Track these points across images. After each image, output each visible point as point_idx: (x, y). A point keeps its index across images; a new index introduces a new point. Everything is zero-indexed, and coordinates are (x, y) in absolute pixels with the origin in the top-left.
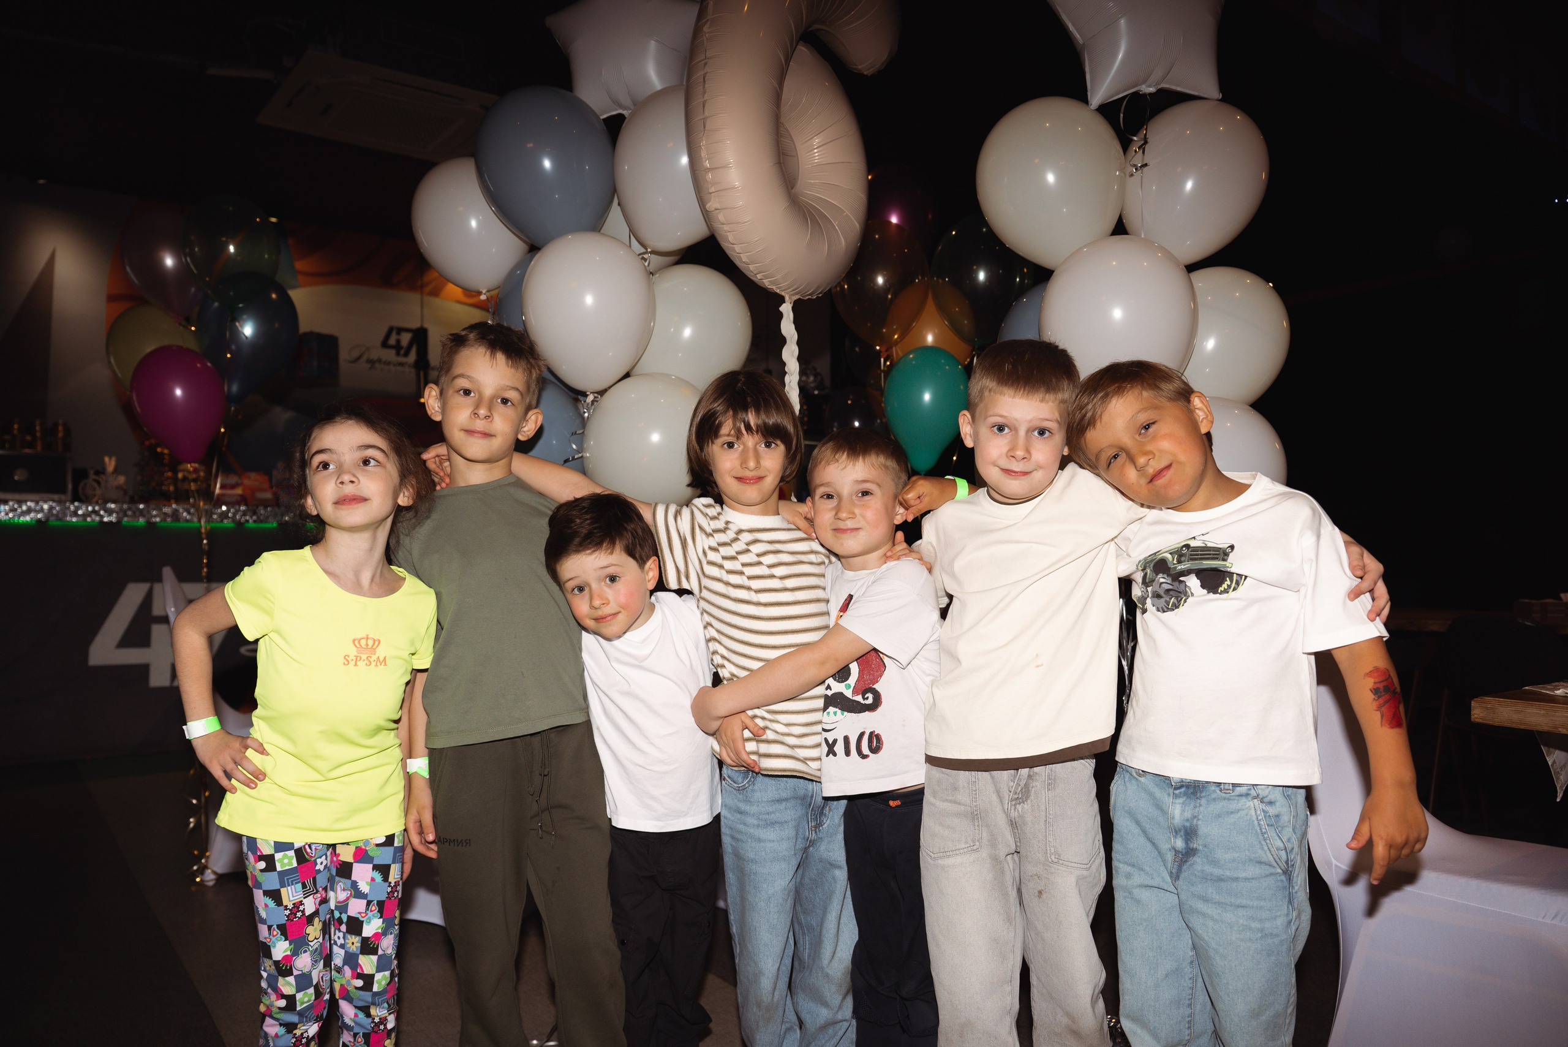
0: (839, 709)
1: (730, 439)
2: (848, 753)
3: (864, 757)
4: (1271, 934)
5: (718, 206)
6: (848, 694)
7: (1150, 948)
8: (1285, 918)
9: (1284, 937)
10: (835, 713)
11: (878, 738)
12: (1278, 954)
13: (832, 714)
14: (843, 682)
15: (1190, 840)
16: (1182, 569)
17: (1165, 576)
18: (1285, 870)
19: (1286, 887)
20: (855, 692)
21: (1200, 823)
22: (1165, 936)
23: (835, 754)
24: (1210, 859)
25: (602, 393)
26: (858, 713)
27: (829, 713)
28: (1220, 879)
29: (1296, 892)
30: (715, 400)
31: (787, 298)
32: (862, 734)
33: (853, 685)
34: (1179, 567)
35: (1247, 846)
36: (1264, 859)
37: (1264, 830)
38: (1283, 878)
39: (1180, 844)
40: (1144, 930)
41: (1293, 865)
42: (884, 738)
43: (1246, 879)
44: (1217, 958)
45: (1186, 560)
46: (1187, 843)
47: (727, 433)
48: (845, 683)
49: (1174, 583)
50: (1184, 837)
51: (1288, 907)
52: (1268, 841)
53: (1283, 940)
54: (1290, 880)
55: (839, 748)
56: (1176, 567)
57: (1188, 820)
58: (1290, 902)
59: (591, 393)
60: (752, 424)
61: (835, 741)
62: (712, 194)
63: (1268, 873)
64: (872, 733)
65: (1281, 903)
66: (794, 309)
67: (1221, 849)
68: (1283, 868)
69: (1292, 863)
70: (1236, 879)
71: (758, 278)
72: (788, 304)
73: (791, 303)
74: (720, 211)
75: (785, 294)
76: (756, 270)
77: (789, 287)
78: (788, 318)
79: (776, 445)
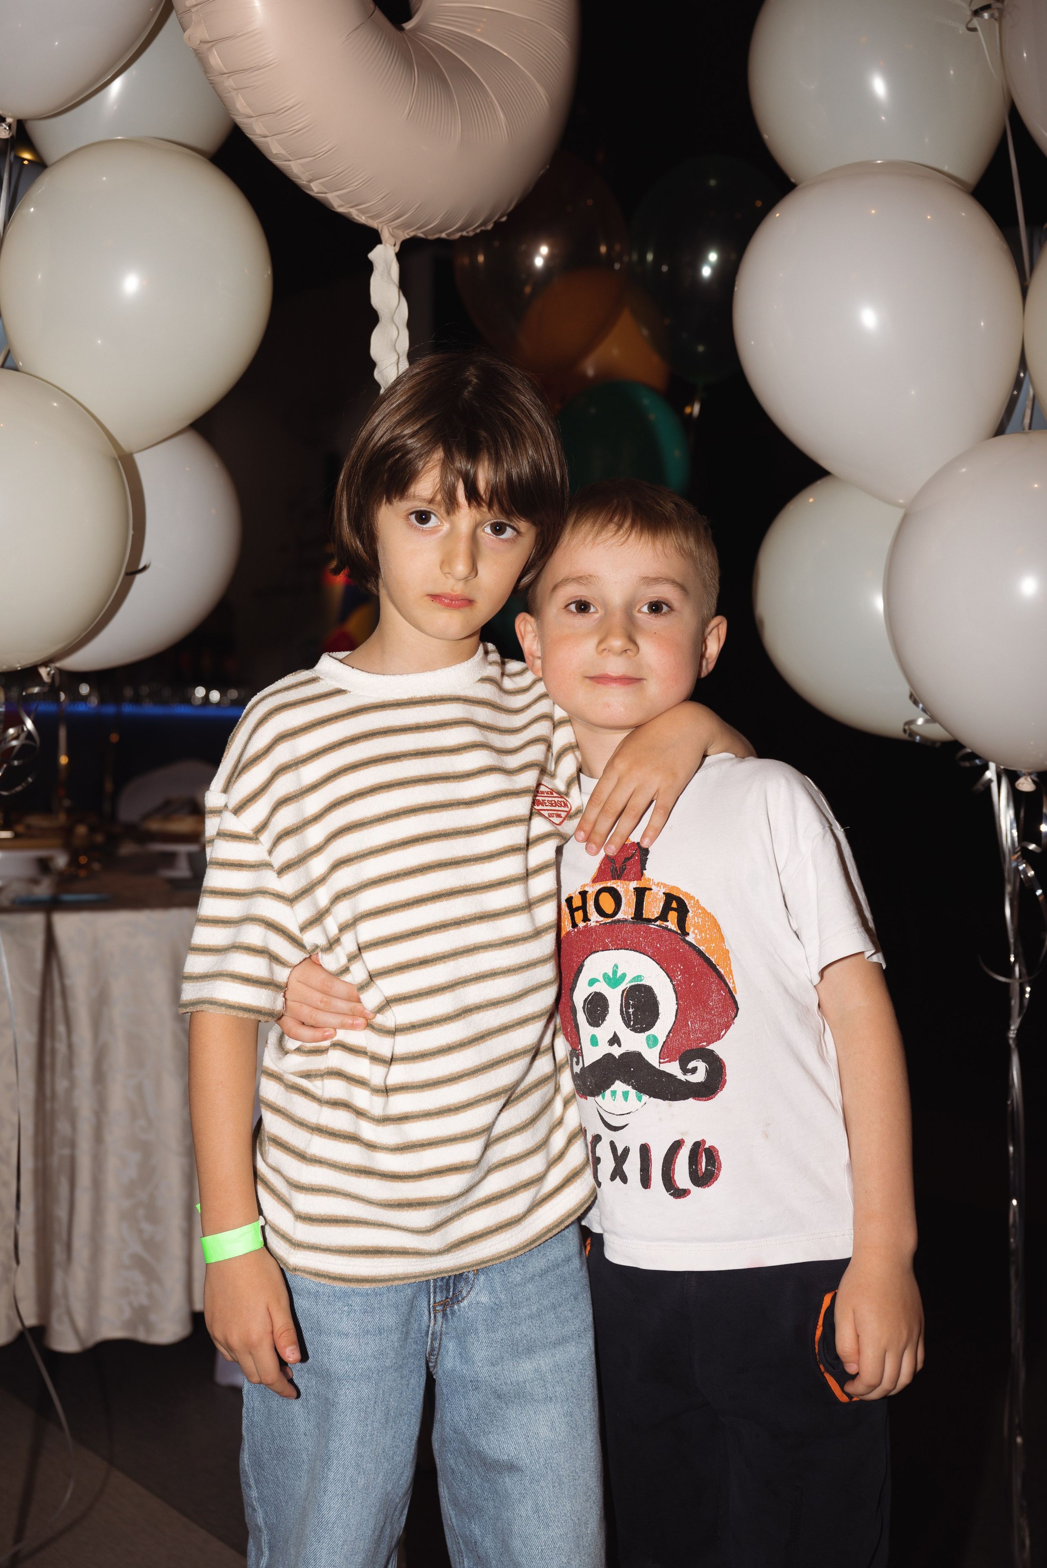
0: (634, 1088)
1: (424, 507)
2: (646, 1182)
3: (680, 1194)
5: (207, 36)
6: (652, 1056)
10: (626, 1095)
11: (712, 1155)
13: (619, 1094)
14: (642, 1030)
20: (666, 1054)
23: (624, 1180)
26: (670, 1100)
27: (614, 1093)
30: (402, 422)
31: (385, 235)
32: (677, 1146)
33: (662, 1039)
42: (723, 1156)
47: (430, 497)
48: (647, 1033)
55: (632, 1166)
60: (482, 485)
61: (626, 1151)
64: (697, 1145)
66: (400, 256)
71: (316, 189)
72: (388, 245)
73: (395, 245)
74: (212, 46)
75: (380, 225)
76: (304, 173)
77: (386, 212)
78: (386, 274)
79: (515, 533)
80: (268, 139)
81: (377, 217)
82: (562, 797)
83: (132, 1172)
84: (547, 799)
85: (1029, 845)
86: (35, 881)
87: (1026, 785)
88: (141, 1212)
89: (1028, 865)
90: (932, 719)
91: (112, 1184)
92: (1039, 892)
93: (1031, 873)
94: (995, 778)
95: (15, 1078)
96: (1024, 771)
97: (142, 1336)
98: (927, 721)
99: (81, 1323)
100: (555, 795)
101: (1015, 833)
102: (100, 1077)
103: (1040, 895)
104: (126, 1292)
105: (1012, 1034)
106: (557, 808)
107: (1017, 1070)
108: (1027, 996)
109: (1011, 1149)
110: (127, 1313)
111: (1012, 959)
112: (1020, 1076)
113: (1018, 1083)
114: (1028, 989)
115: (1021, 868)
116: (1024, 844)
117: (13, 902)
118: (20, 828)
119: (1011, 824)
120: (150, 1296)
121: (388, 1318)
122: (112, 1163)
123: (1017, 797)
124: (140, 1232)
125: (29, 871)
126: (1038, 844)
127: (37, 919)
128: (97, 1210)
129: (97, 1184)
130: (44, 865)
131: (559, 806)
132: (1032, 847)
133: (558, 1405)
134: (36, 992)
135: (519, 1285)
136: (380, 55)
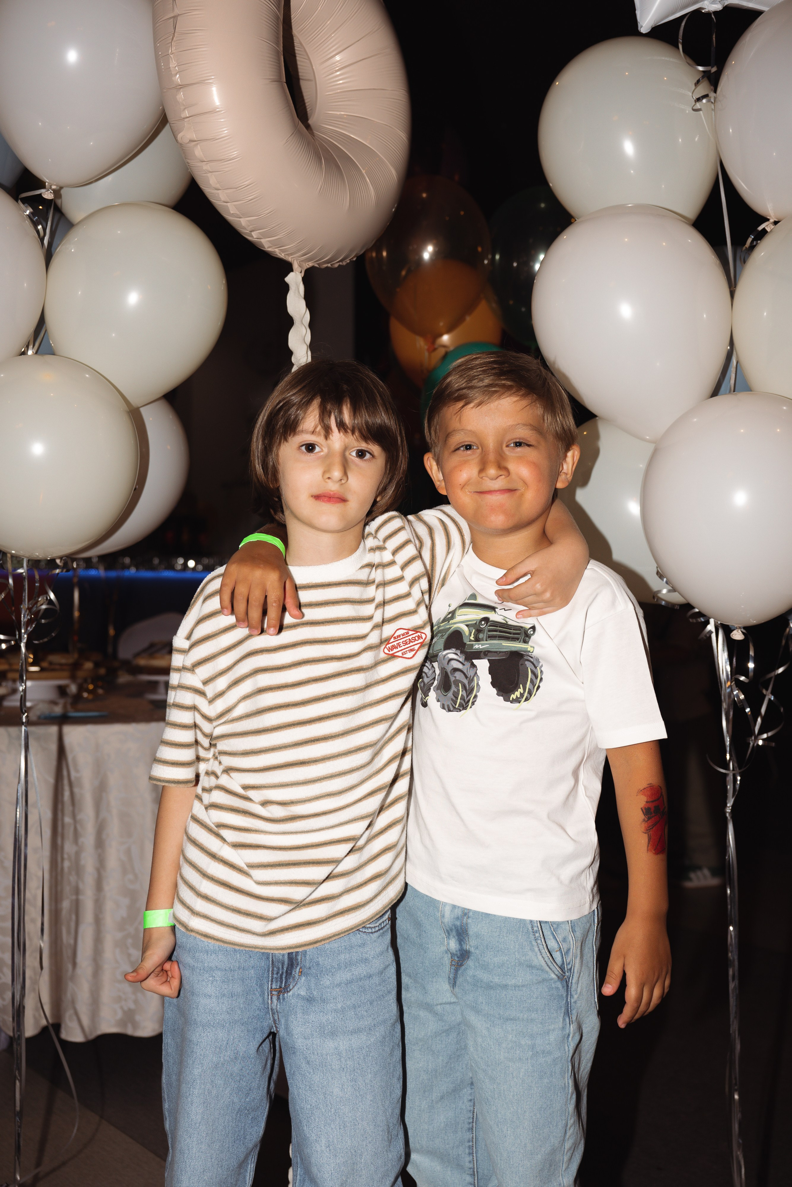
1: (310, 439)
4: (543, 1052)
5: (194, 137)
7: (424, 1071)
8: (560, 1032)
9: (557, 1054)
12: (551, 1075)
15: (463, 941)
16: (479, 648)
17: (458, 652)
18: (559, 975)
19: (562, 995)
21: (470, 921)
22: (441, 1058)
24: (481, 963)
28: (489, 987)
29: (575, 1002)
31: (295, 266)
34: (477, 646)
35: (517, 946)
36: (535, 962)
37: (535, 929)
38: (559, 985)
39: (453, 945)
40: (420, 1050)
41: (570, 969)
43: (516, 986)
44: (487, 1081)
45: (485, 639)
46: (460, 944)
49: (466, 663)
50: (457, 938)
51: (564, 1020)
52: (539, 941)
53: (557, 1058)
54: (567, 987)
56: (472, 645)
57: (458, 918)
58: (567, 1013)
62: (186, 120)
63: (540, 979)
65: (555, 1015)
66: (305, 279)
67: (490, 952)
68: (557, 973)
69: (569, 967)
70: (505, 987)
71: (254, 237)
72: (297, 273)
73: (301, 272)
74: (197, 144)
75: (293, 259)
76: (249, 226)
77: (298, 251)
78: (297, 292)
79: (371, 456)
80: (228, 204)
81: (291, 254)
83: (123, 912)
85: (740, 677)
86: (54, 703)
87: (737, 635)
88: (130, 941)
89: (740, 691)
90: (674, 590)
91: (109, 921)
92: (748, 710)
93: (742, 697)
94: (713, 630)
95: (41, 844)
96: (736, 626)
97: (130, 1031)
98: (669, 591)
99: (86, 1021)
101: (729, 668)
102: (100, 844)
103: (748, 712)
104: (119, 999)
105: (728, 810)
107: (731, 835)
108: (738, 782)
109: (729, 892)
110: (120, 1015)
111: (728, 757)
112: (734, 840)
113: (733, 844)
114: (739, 778)
115: (735, 693)
116: (737, 676)
117: (39, 717)
118: (45, 664)
119: (726, 662)
120: (136, 1002)
122: (109, 906)
123: (730, 643)
124: (129, 955)
125: (52, 695)
126: (747, 676)
127: (53, 729)
128: (98, 940)
129: (98, 921)
130: (62, 691)
132: (742, 678)
134: (51, 780)
136: (304, 153)
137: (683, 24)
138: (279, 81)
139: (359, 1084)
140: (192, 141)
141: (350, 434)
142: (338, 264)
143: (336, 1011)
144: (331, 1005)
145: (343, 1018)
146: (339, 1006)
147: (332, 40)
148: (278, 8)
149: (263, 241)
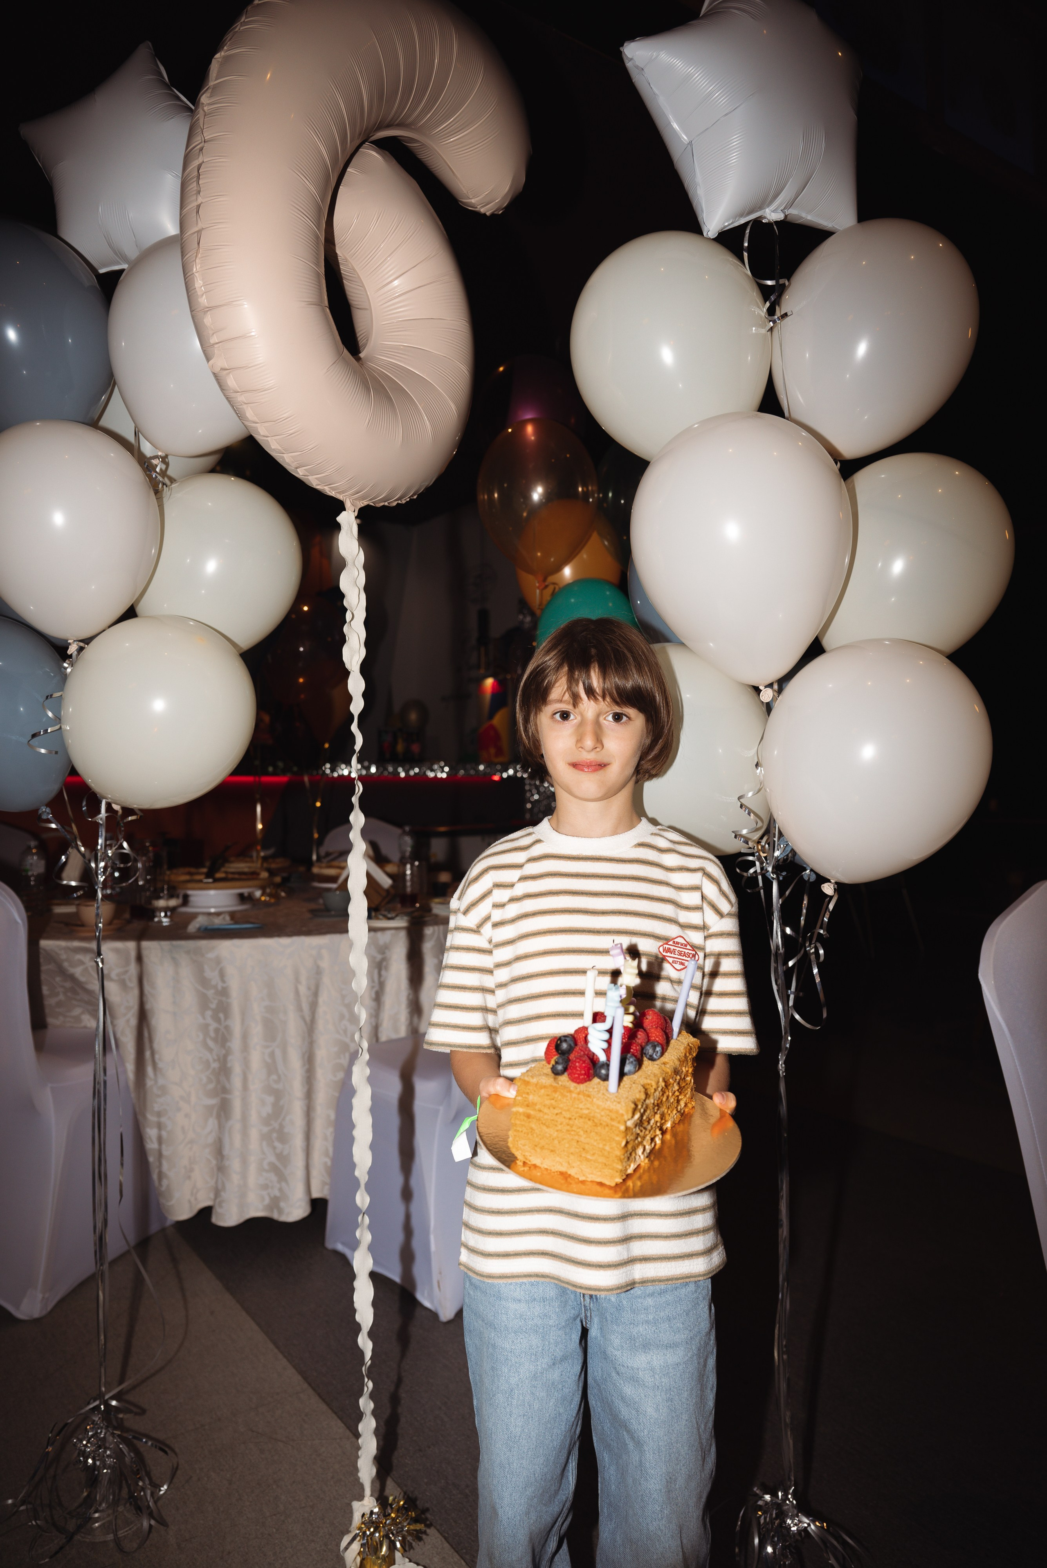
1: (565, 706)
5: (224, 364)
25: (88, 641)
31: (348, 504)
47: (560, 698)
59: (74, 641)
60: (596, 685)
62: (215, 346)
66: (359, 519)
71: (300, 473)
72: (350, 512)
73: (355, 511)
74: (230, 373)
75: (345, 498)
76: (293, 462)
77: (350, 488)
78: (349, 532)
80: (269, 439)
81: (343, 492)
82: (694, 950)
84: (678, 949)
97: (276, 1216)
100: (688, 947)
104: (264, 1186)
106: (684, 958)
110: (268, 1201)
120: (282, 1191)
121: (550, 1291)
124: (274, 1148)
131: (686, 957)
133: (663, 1393)
135: (640, 1297)
136: (348, 384)
137: (748, 231)
138: (319, 304)
139: (675, 1405)
140: (223, 369)
141: (600, 699)
142: (397, 502)
143: (647, 1322)
144: (642, 1316)
145: (656, 1331)
146: (651, 1317)
147: (388, 264)
148: (318, 227)
149: (310, 478)
